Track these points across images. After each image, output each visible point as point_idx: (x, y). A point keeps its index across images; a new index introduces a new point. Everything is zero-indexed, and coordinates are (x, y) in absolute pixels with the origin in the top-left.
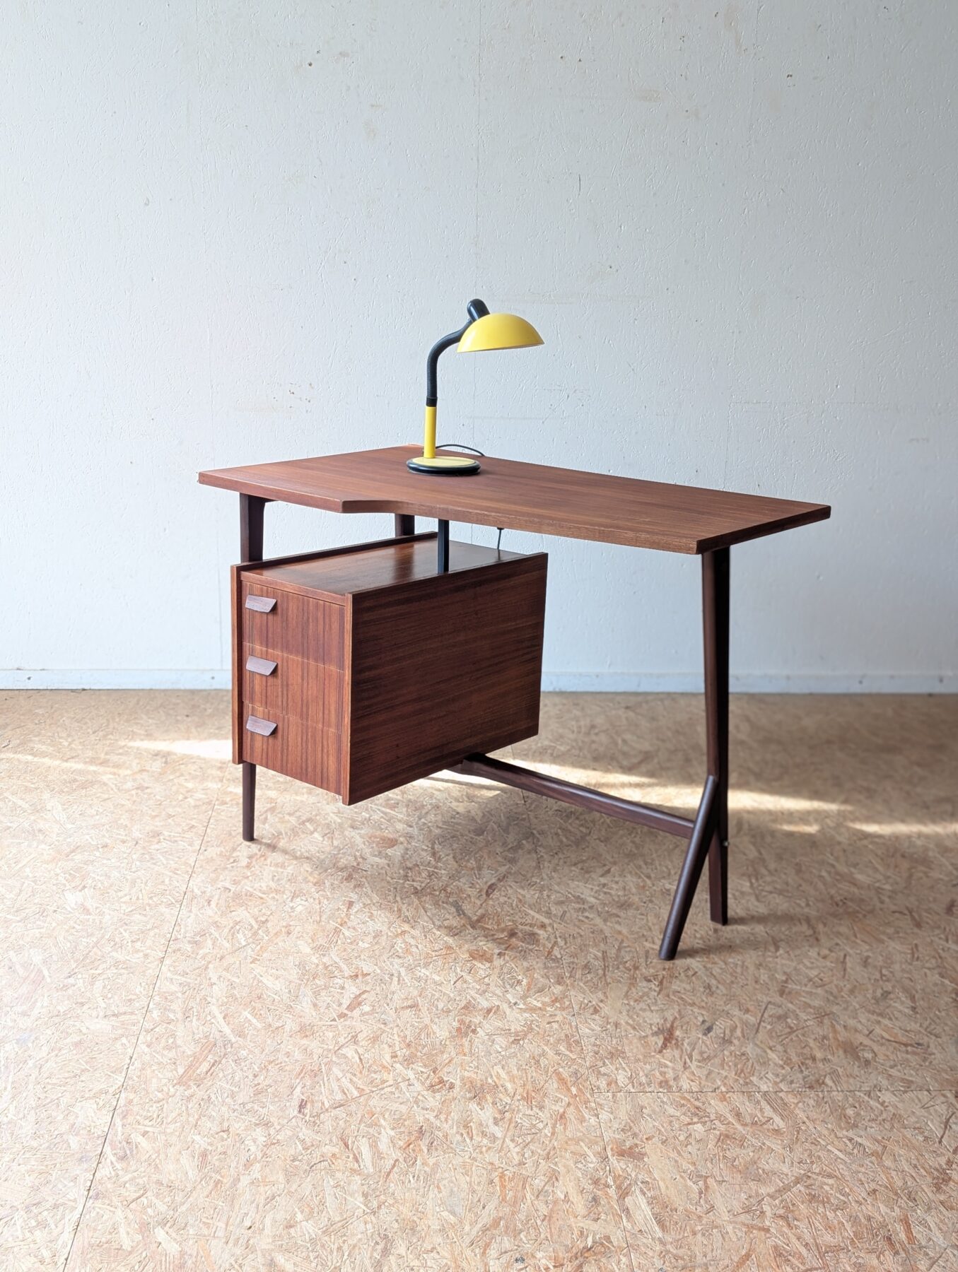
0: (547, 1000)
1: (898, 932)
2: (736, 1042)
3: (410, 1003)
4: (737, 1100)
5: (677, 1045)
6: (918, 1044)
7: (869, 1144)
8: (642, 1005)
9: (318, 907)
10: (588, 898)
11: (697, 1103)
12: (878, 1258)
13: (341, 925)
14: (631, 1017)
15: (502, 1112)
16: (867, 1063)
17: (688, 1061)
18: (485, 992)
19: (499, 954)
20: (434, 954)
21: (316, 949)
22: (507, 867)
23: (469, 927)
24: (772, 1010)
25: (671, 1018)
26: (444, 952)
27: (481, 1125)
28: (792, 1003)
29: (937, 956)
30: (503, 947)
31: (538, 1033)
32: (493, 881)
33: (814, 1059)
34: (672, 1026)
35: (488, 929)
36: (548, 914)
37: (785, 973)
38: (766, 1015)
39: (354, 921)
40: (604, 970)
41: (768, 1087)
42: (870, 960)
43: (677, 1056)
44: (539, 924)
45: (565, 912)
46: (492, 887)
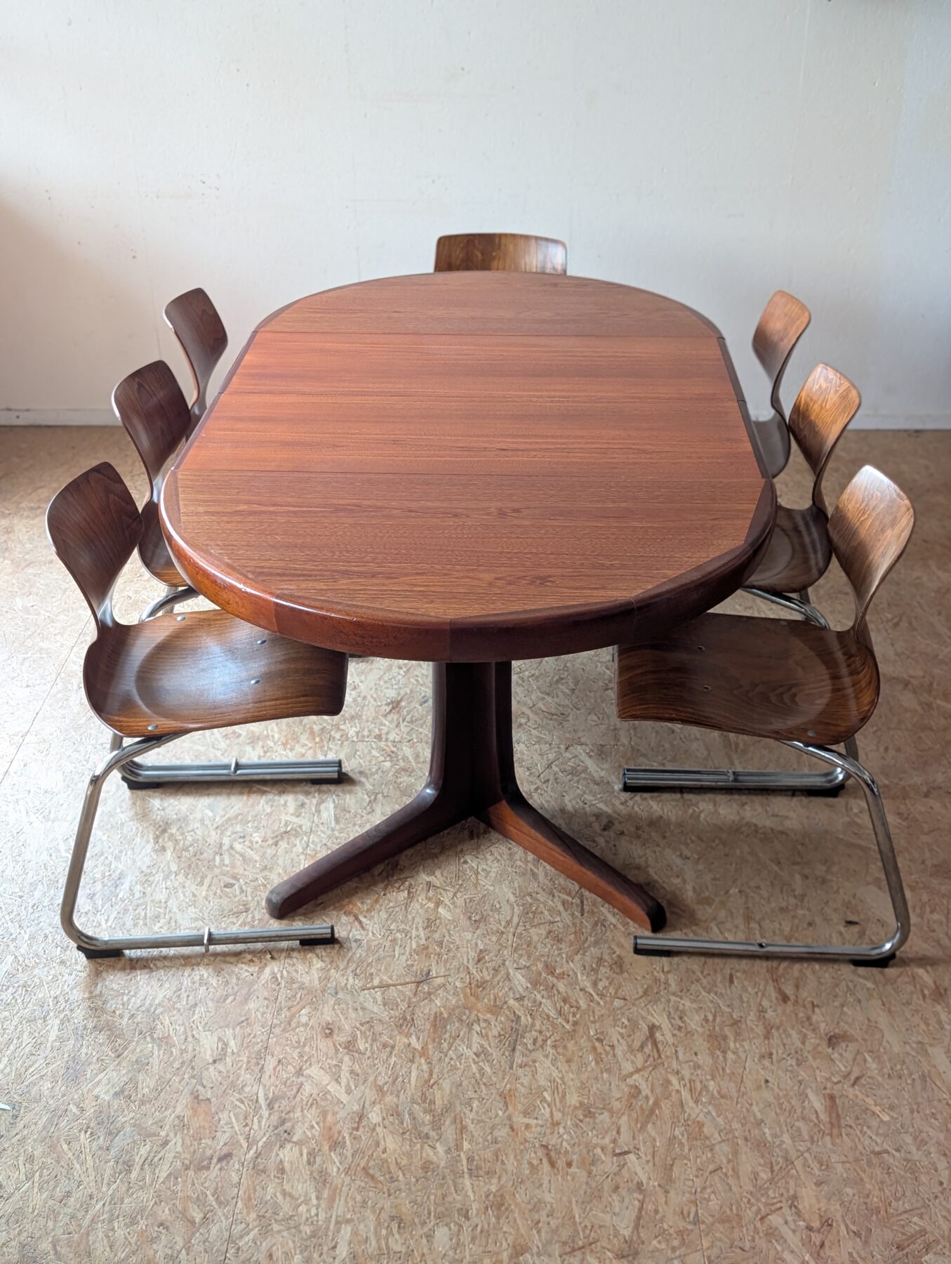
5: (398, 712)
6: (562, 714)
17: (401, 722)
25: (402, 693)
34: (401, 699)
43: (395, 719)
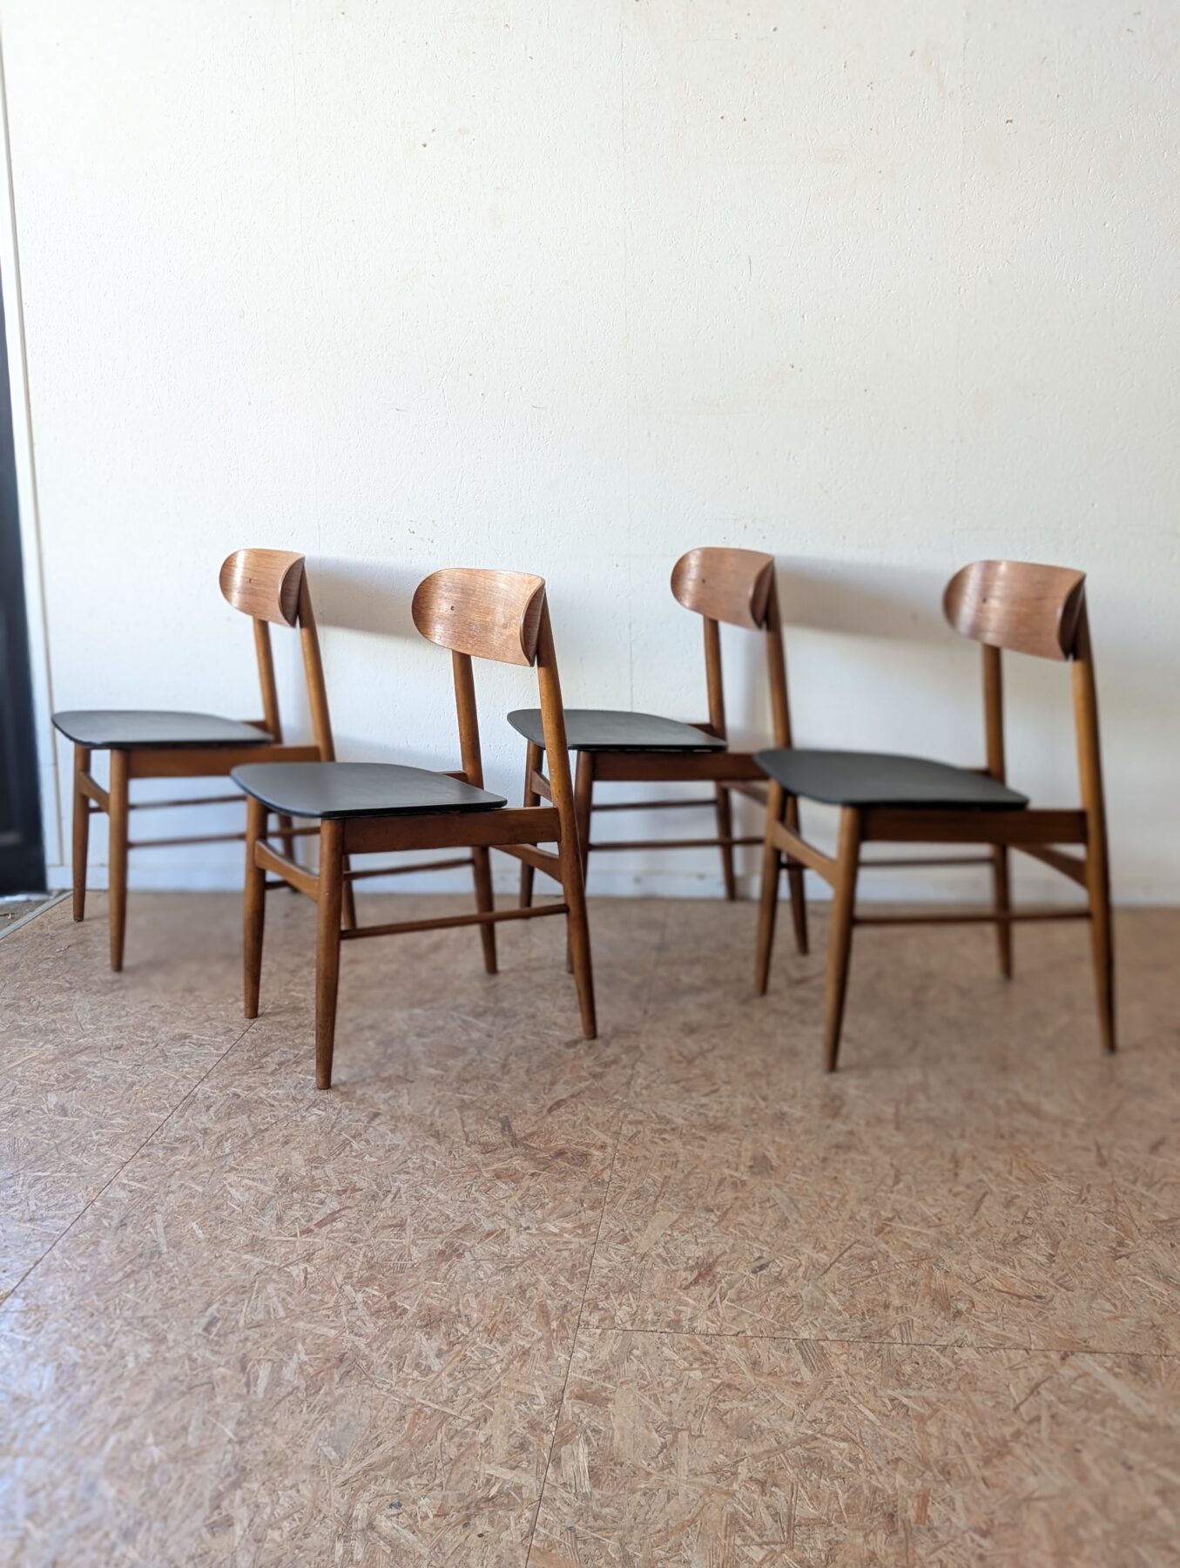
0: (569, 1226)
1: (1070, 1170)
2: (791, 1283)
3: (394, 1222)
4: (762, 1348)
5: (711, 1283)
6: (1039, 1297)
7: (915, 1406)
8: (688, 1237)
9: (334, 1117)
10: (675, 1119)
11: (707, 1348)
12: (866, 1536)
13: (354, 1137)
14: (667, 1250)
15: (452, 1344)
16: (958, 1313)
17: (718, 1300)
18: (494, 1214)
19: (533, 1175)
20: (451, 1171)
21: (309, 1161)
22: (588, 1083)
23: (509, 1145)
24: (858, 1250)
25: (717, 1252)
26: (464, 1170)
27: (420, 1355)
28: (887, 1243)
29: (1112, 1198)
30: (542, 1166)
31: (540, 1260)
32: (564, 1096)
33: (886, 1306)
34: (715, 1262)
35: (533, 1148)
36: (617, 1134)
37: (894, 1210)
38: (845, 1255)
39: (371, 1134)
40: (657, 1197)
41: (810, 1334)
42: (1017, 1201)
43: (706, 1294)
44: (599, 1143)
45: (639, 1132)
46: (558, 1104)
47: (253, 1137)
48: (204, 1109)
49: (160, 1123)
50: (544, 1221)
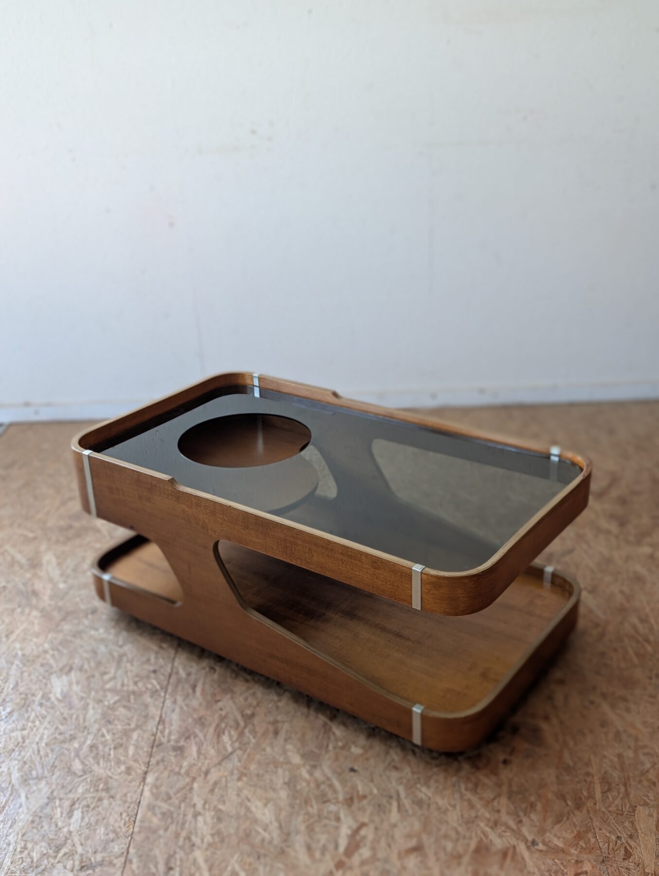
0: (568, 835)
18: (496, 823)
47: (245, 727)
48: (190, 691)
49: (159, 713)
50: (542, 831)
